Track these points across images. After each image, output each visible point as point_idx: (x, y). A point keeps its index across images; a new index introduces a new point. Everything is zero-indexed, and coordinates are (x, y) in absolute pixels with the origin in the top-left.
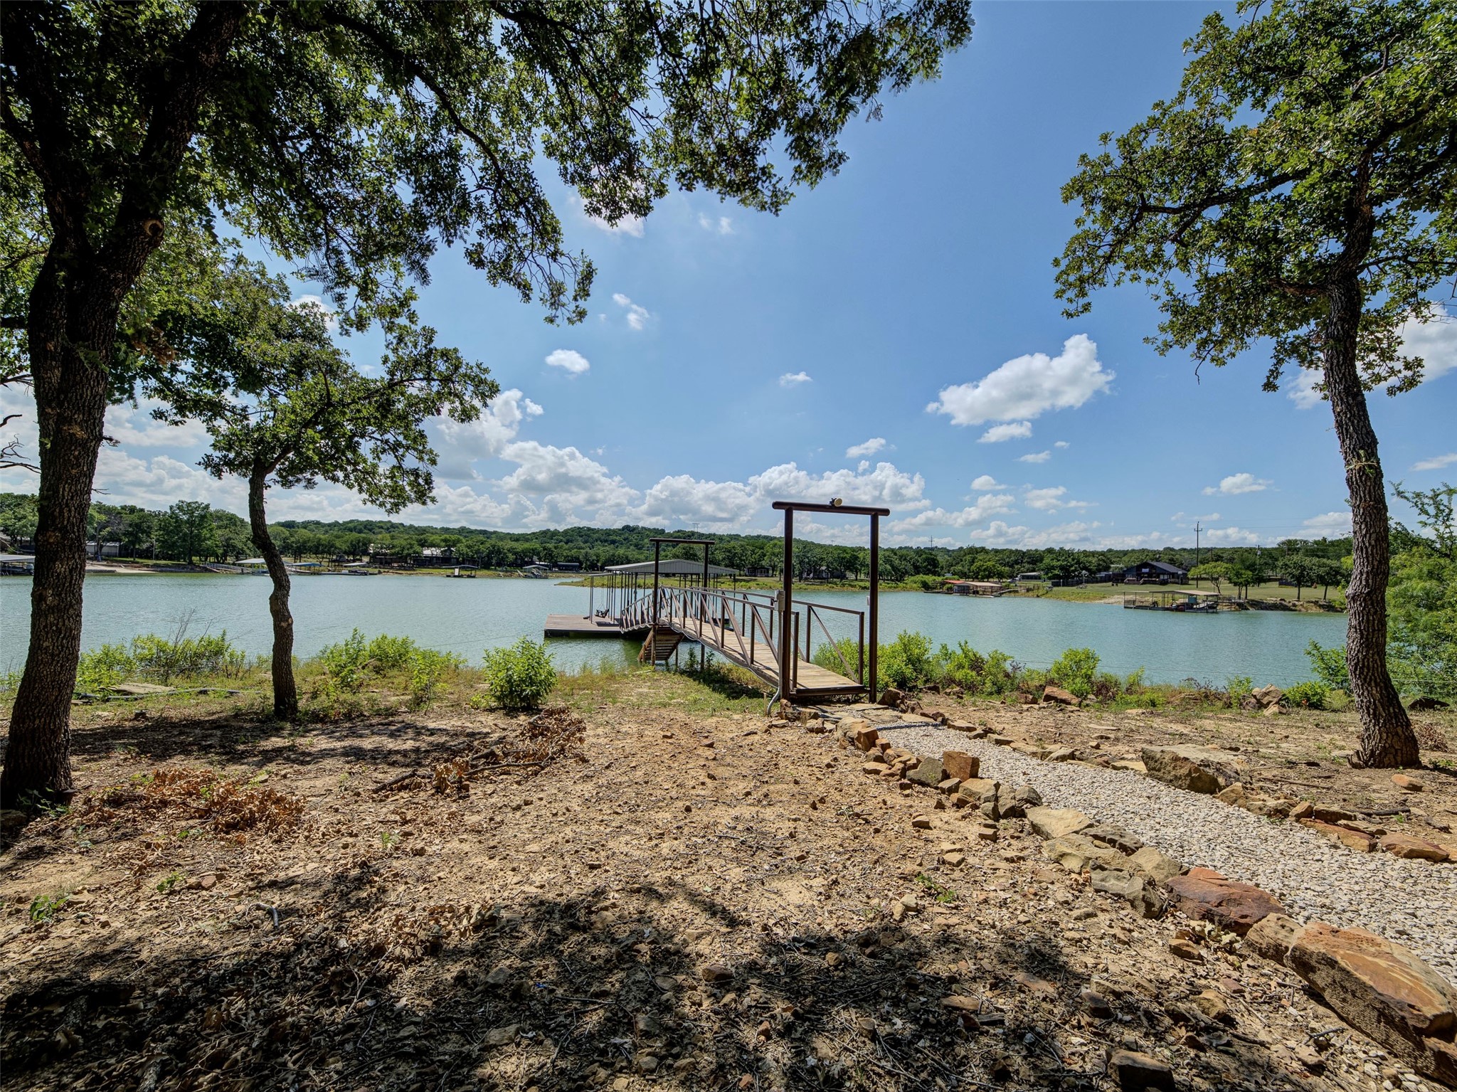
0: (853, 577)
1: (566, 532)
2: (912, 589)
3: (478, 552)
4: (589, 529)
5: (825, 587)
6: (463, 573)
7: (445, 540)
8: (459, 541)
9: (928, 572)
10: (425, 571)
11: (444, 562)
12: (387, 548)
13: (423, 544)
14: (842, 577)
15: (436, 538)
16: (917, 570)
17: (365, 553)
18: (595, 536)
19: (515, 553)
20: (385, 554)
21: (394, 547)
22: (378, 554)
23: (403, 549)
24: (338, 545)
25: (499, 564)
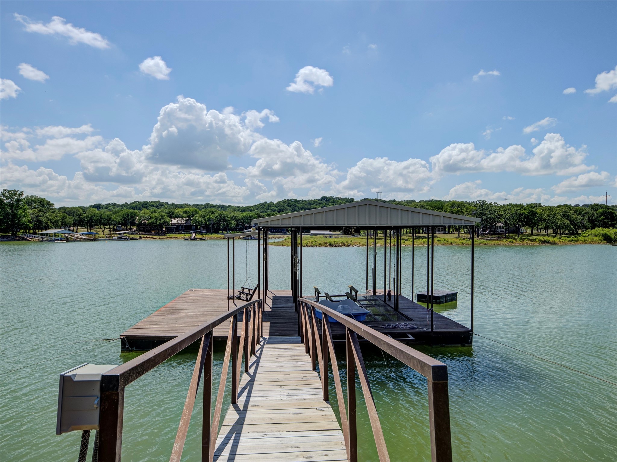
0: (529, 231)
1: (278, 203)
2: (592, 242)
3: (209, 220)
4: (296, 201)
5: (504, 242)
6: (198, 236)
7: (186, 212)
8: (196, 212)
9: (605, 225)
10: (172, 235)
11: (187, 228)
12: (147, 219)
13: (171, 215)
14: (517, 231)
15: (180, 211)
16: (593, 223)
17: (133, 224)
18: (301, 206)
19: (237, 221)
20: (145, 224)
21: (151, 218)
22: (141, 224)
23: (157, 220)
24: (113, 218)
25: (226, 229)
